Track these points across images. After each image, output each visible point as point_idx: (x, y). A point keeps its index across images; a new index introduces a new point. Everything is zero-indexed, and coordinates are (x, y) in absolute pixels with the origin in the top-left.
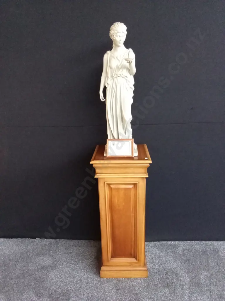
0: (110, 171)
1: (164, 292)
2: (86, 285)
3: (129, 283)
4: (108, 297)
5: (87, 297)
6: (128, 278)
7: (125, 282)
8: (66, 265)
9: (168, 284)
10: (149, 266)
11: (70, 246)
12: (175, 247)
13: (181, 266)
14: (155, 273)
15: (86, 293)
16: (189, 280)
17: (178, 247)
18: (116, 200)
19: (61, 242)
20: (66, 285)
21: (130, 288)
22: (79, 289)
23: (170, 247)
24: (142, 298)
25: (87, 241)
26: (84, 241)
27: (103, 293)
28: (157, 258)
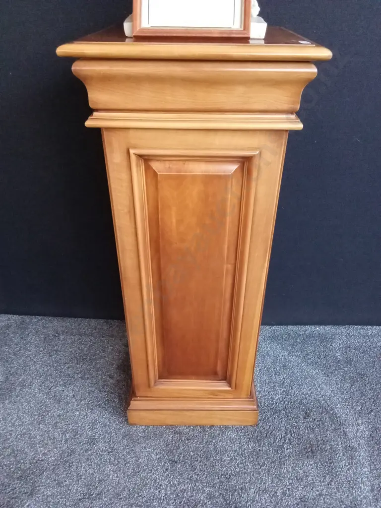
0: (145, 96)
1: (301, 471)
2: (86, 447)
3: (205, 441)
4: (147, 484)
5: (87, 486)
6: (203, 427)
7: (194, 437)
8: (40, 386)
9: (311, 446)
10: (260, 392)
11: (56, 335)
12: (325, 339)
13: (342, 394)
14: (275, 411)
15: (86, 471)
16: (367, 433)
17: (331, 340)
18: (171, 219)
19: (35, 322)
20: (32, 446)
21: (207, 459)
22: (66, 459)
23: (312, 340)
24: (241, 489)
25: (102, 321)
26: (93, 322)
27: (135, 473)
28: (278, 368)
